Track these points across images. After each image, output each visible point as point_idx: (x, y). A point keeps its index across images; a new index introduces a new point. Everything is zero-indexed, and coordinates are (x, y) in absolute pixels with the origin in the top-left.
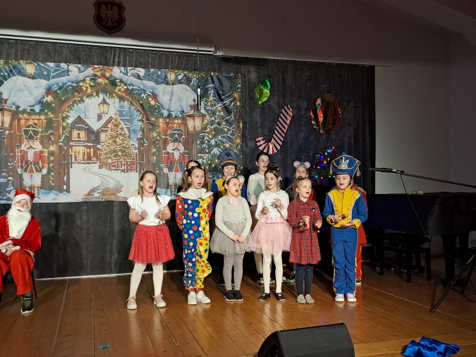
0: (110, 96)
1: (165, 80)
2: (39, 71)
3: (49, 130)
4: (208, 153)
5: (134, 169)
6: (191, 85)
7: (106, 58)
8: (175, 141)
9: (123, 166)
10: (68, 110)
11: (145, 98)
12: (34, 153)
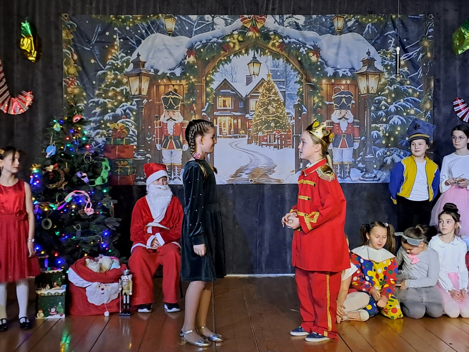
0: (262, 53)
1: (331, 29)
2: (180, 27)
3: (190, 97)
4: (385, 123)
5: (290, 145)
6: (364, 33)
7: (258, 5)
8: (342, 108)
9: (276, 141)
10: (213, 73)
11: (305, 53)
12: (174, 125)
